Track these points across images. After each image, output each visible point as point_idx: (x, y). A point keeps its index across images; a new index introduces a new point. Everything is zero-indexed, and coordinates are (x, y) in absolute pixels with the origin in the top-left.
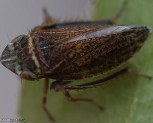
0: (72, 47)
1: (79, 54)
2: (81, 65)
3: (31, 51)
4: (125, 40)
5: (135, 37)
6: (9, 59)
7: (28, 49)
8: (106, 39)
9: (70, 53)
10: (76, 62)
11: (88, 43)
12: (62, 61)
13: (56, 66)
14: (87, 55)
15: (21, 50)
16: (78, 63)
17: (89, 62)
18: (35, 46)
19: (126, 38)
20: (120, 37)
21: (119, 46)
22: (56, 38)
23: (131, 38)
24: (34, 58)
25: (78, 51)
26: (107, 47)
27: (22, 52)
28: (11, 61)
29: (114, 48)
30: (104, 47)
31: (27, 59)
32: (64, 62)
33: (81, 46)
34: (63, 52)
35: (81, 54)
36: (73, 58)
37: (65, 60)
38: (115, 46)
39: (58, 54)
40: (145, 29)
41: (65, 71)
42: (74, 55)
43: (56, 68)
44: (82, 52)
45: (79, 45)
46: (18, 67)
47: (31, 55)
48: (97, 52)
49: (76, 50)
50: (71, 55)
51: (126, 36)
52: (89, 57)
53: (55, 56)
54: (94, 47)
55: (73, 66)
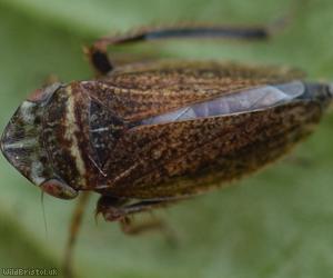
0: (162, 136)
1: (174, 151)
2: (176, 172)
3: (70, 133)
4: (280, 123)
5: (302, 114)
6: (20, 145)
7: (64, 128)
8: (237, 121)
9: (155, 147)
10: (166, 167)
11: (198, 127)
12: (136, 164)
13: (122, 175)
14: (193, 153)
15: (48, 127)
16: (171, 169)
17: (194, 167)
18: (80, 123)
19: (281, 119)
20: (269, 117)
21: (265, 136)
22: (130, 109)
23: (292, 116)
24: (75, 151)
25: (174, 145)
26: (238, 137)
27: (49, 133)
28: (23, 149)
29: (253, 139)
30: (231, 138)
31: (60, 152)
32: (140, 166)
33: (182, 135)
34: (141, 146)
35: (180, 150)
36: (162, 158)
37: (142, 162)
38: (254, 135)
39: (130, 149)
40: (325, 93)
41: (139, 184)
42: (164, 153)
43: (121, 178)
44: (182, 146)
45: (178, 131)
46: (37, 166)
47: (69, 143)
48: (215, 148)
49: (168, 141)
50: (157, 153)
51: (283, 115)
52: (195, 157)
53: (123, 153)
54: (210, 137)
55: (158, 175)
